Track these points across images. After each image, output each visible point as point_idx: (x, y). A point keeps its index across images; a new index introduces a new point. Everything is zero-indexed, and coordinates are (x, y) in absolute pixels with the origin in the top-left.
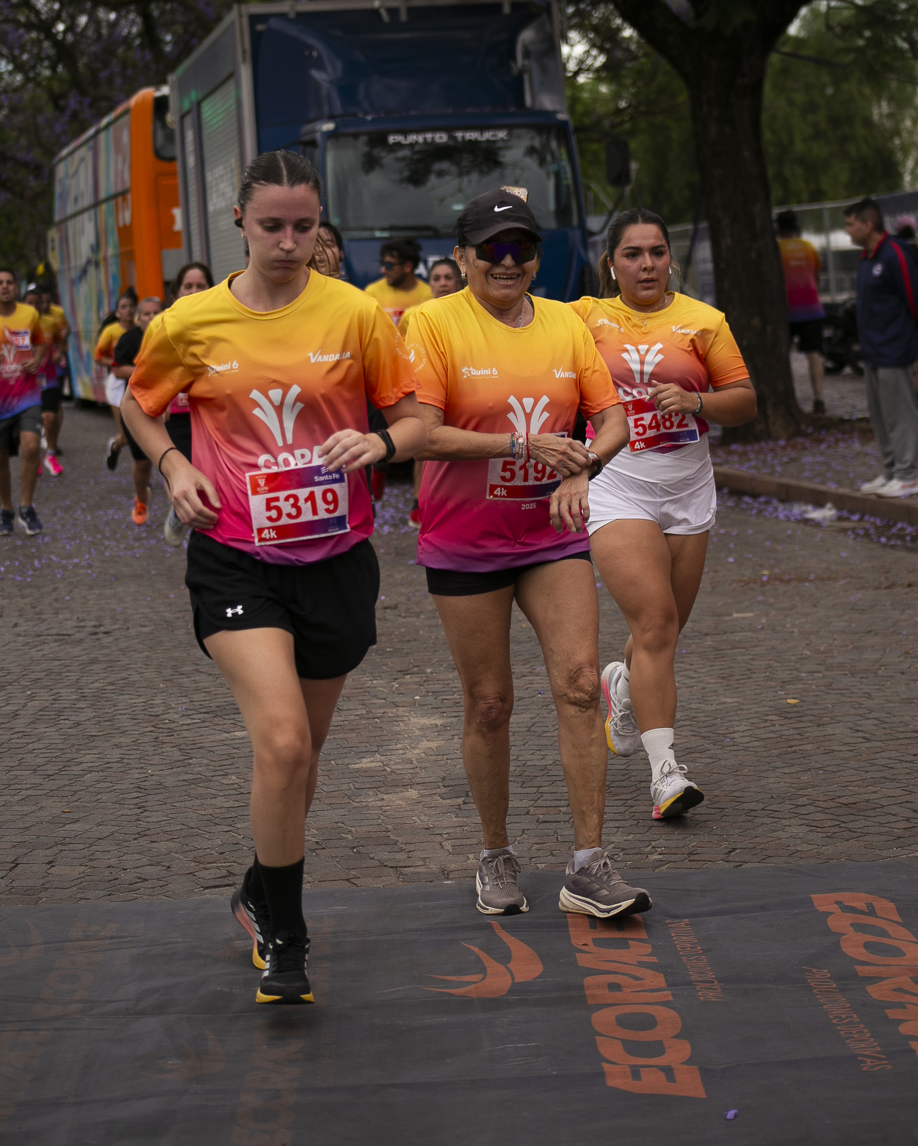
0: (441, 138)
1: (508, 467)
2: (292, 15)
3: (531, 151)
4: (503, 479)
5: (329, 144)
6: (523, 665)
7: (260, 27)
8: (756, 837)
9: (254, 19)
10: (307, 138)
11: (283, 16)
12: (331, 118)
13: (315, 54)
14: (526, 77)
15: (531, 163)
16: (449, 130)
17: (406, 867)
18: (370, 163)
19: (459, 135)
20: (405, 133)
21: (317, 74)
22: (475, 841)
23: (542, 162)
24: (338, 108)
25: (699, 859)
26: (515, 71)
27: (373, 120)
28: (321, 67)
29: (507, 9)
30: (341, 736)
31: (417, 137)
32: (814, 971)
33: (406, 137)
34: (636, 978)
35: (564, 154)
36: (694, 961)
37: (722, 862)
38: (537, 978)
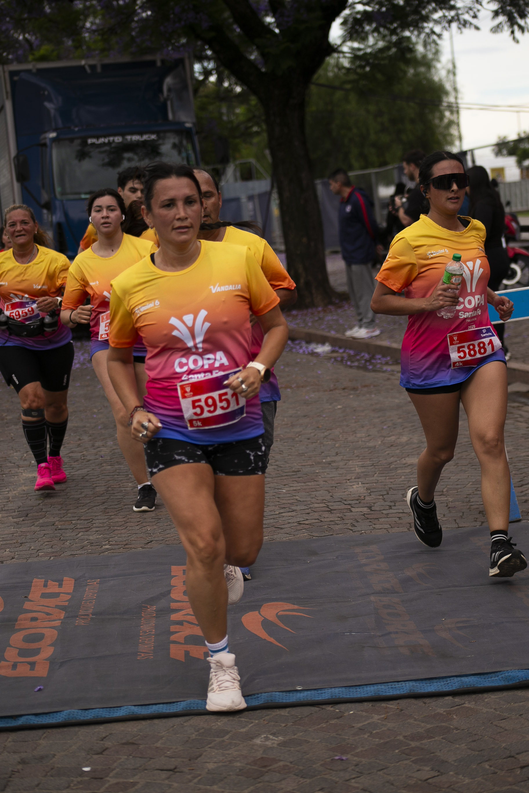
0: (118, 139)
2: (34, 71)
3: (175, 146)
5: (54, 145)
7: (16, 78)
8: (168, 534)
9: (12, 74)
10: (43, 142)
11: (29, 71)
12: (54, 130)
13: (46, 93)
14: (169, 103)
15: (175, 153)
16: (123, 135)
18: (82, 155)
19: (129, 138)
20: (98, 137)
21: (47, 105)
22: (15, 541)
23: (180, 153)
24: (60, 125)
25: (128, 547)
26: (162, 99)
27: (79, 130)
28: (50, 101)
29: (159, 64)
31: (104, 140)
32: (149, 607)
33: (98, 140)
34: (48, 614)
35: (190, 147)
36: (88, 603)
37: (141, 548)
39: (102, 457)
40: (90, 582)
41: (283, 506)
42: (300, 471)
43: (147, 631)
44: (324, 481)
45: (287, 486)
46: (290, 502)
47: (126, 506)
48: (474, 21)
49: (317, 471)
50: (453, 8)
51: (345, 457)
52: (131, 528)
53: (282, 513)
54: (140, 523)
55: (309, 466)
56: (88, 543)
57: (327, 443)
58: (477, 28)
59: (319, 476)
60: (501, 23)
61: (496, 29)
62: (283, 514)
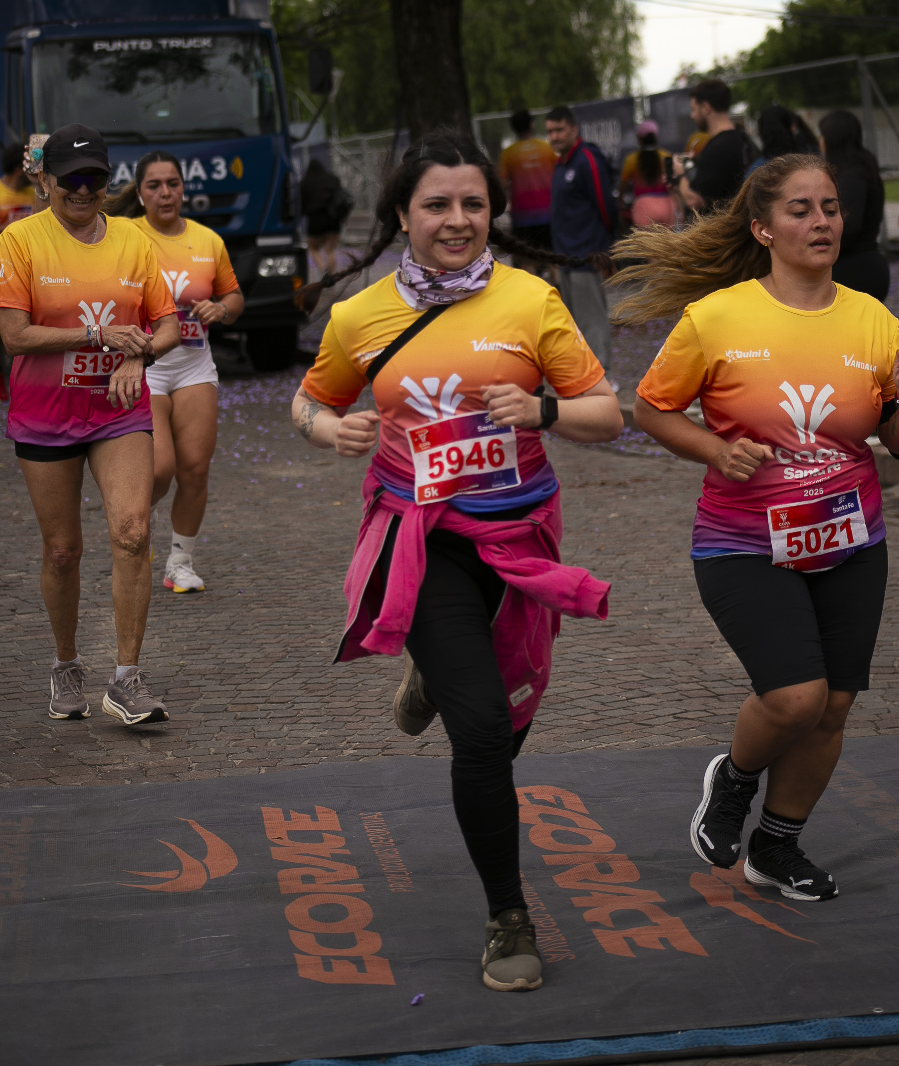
0: (146, 45)
1: (80, 360)
3: (235, 59)
4: (76, 370)
5: (34, 51)
6: (224, 564)
10: (13, 44)
12: (36, 25)
15: (235, 70)
16: (154, 37)
17: (105, 765)
18: (76, 70)
19: (164, 42)
20: (110, 40)
22: (173, 738)
23: (246, 70)
24: (44, 16)
25: (392, 753)
27: (78, 27)
30: (42, 636)
31: (122, 45)
33: (111, 44)
34: (328, 870)
35: (266, 61)
36: (386, 853)
37: (414, 755)
38: (232, 872)
39: (240, 592)
40: (365, 816)
41: (628, 686)
42: (615, 625)
44: (670, 644)
45: (608, 651)
46: (635, 680)
47: (339, 681)
49: (645, 626)
51: (679, 603)
52: (373, 719)
53: (631, 699)
54: (384, 710)
55: (625, 617)
56: (309, 743)
57: (631, 577)
59: (655, 634)
62: (637, 701)
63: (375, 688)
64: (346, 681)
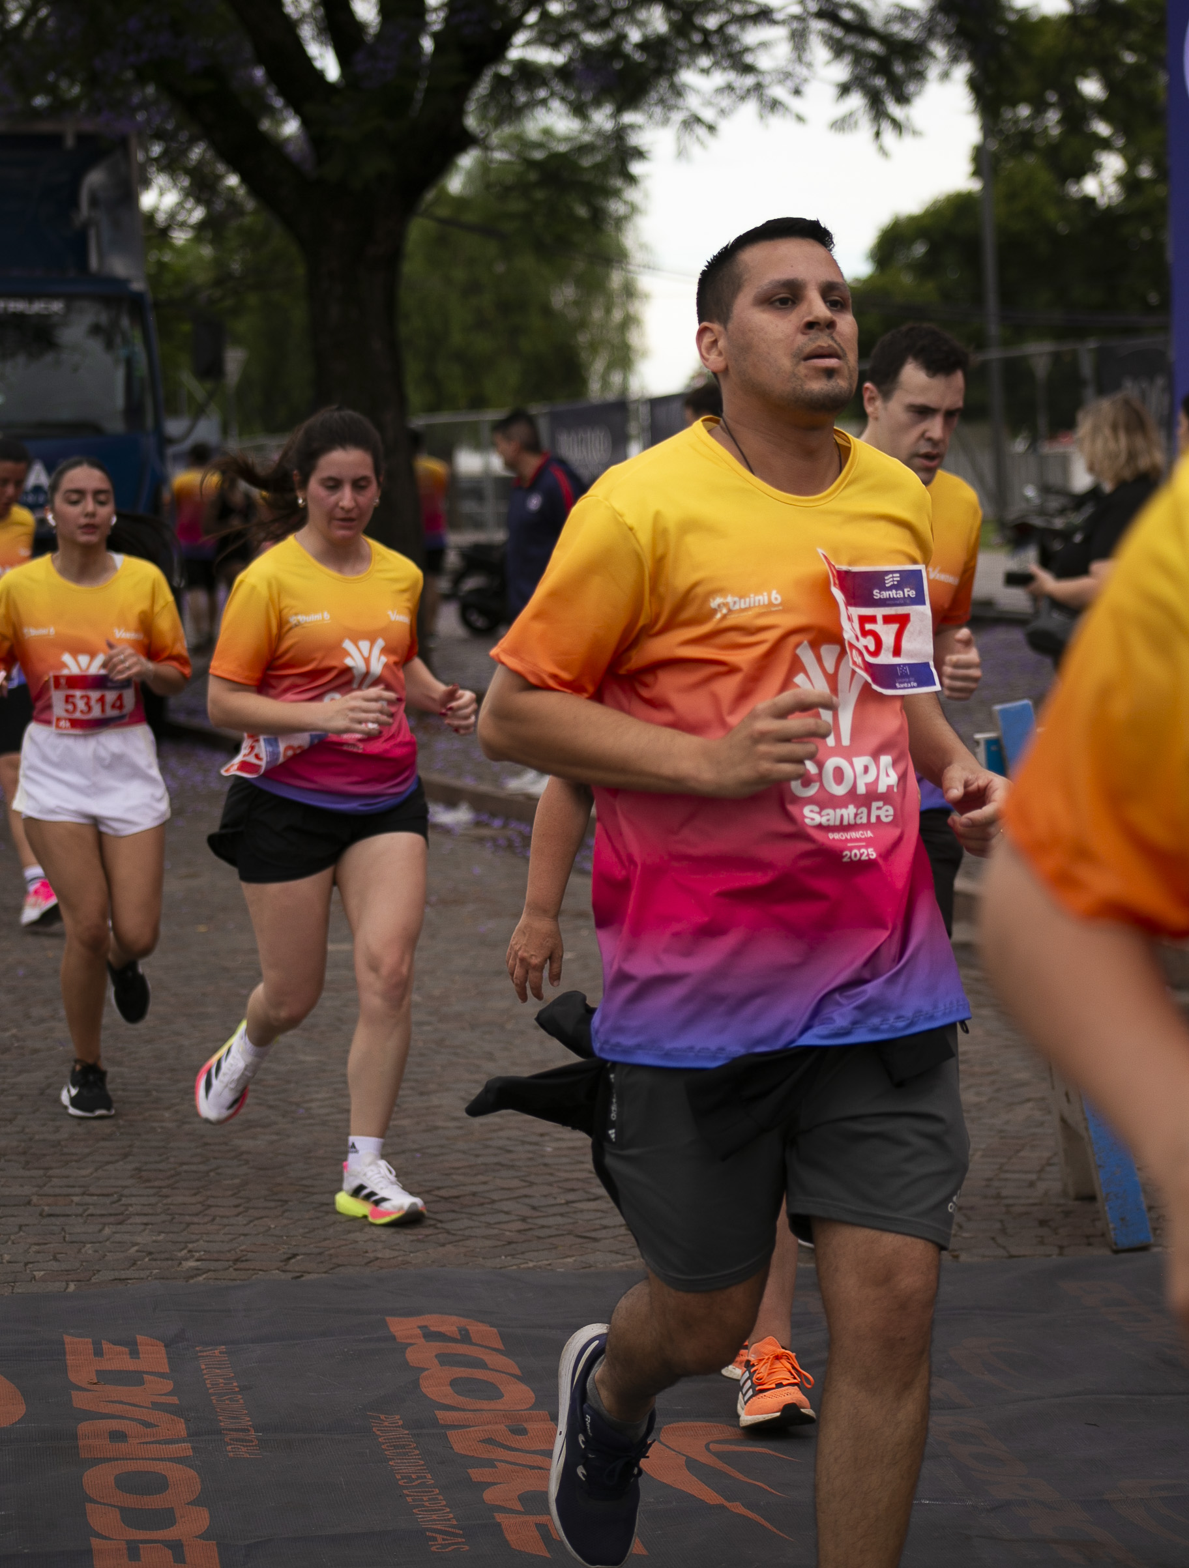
3: (96, 330)
6: (45, 1006)
8: (325, 1239)
14: (92, 233)
15: (95, 346)
23: (109, 345)
25: (247, 1267)
26: (77, 223)
29: (70, 142)
32: (382, 1417)
34: (147, 1425)
35: (137, 335)
36: (227, 1402)
37: (277, 1271)
38: (16, 1423)
40: (206, 1351)
41: (568, 1185)
43: (414, 1476)
45: (547, 1138)
46: (580, 1177)
47: (185, 1167)
48: (795, 103)
50: (748, 69)
52: (226, 1221)
53: (573, 1202)
54: (241, 1209)
56: (137, 1251)
58: (800, 118)
60: (851, 114)
61: (841, 124)
62: (580, 1205)
63: (232, 1179)
64: (194, 1168)
